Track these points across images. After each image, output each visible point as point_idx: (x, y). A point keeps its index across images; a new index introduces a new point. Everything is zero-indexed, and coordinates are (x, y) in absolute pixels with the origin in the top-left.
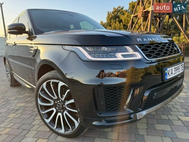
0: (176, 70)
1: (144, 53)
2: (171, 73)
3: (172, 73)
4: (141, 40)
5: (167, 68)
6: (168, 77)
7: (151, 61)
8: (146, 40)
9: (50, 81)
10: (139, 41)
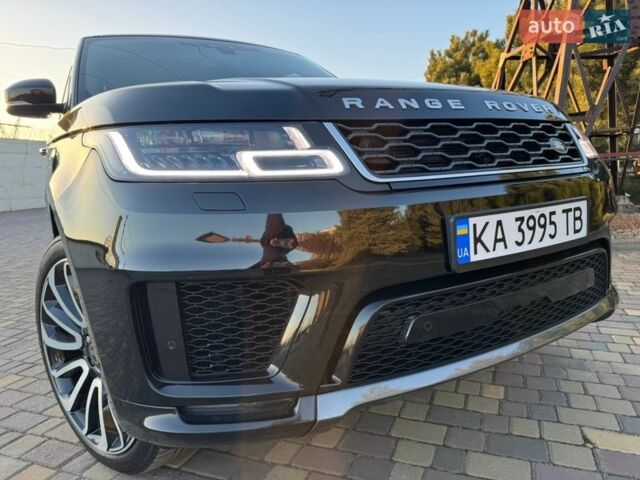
0: (533, 229)
1: (359, 154)
2: (497, 241)
3: (503, 240)
4: (362, 104)
5: (468, 217)
6: (479, 255)
7: (388, 183)
8: (387, 104)
9: (63, 263)
10: (347, 107)
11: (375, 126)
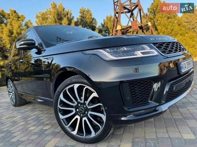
0: (188, 65)
1: (159, 50)
3: (186, 67)
5: (181, 63)
6: (183, 71)
7: (167, 56)
8: (158, 39)
11: (158, 44)
